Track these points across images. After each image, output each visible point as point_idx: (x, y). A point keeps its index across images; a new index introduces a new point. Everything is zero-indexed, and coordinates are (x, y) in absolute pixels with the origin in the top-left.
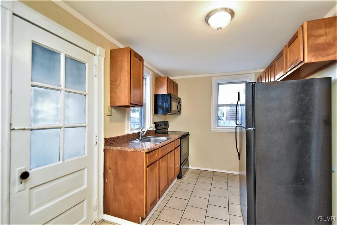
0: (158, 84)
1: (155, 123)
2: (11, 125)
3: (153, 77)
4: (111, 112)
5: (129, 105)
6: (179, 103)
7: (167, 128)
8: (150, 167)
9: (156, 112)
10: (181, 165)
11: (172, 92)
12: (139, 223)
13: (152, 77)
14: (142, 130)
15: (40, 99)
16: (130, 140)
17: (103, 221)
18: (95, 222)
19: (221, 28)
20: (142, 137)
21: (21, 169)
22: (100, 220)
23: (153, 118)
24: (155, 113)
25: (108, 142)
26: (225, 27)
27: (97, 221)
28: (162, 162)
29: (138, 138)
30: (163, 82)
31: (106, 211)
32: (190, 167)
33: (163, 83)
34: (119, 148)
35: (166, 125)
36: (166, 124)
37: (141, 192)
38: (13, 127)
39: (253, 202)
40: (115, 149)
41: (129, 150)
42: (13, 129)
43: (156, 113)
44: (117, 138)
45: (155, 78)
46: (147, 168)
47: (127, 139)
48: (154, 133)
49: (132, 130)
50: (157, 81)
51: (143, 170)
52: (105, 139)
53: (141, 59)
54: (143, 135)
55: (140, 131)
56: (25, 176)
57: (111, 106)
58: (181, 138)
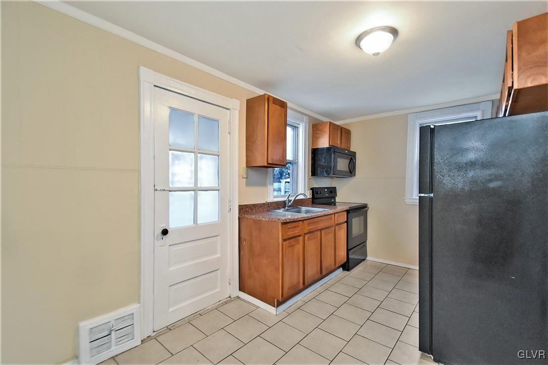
0: (316, 134)
1: (312, 189)
2: (155, 186)
3: (309, 125)
4: (247, 174)
5: (266, 165)
6: (351, 159)
7: (334, 198)
8: (287, 242)
9: (314, 173)
10: (348, 251)
11: (338, 143)
12: (275, 307)
13: (307, 124)
14: (288, 197)
15: (177, 162)
16: (272, 209)
17: (238, 297)
18: (230, 297)
19: (379, 53)
20: (289, 207)
21: (162, 227)
22: (234, 296)
23: (308, 182)
24: (312, 175)
25: (243, 209)
26: (384, 51)
27: (232, 297)
28: (308, 240)
29: (284, 208)
30: (324, 129)
31: (242, 288)
32: (368, 258)
33: (324, 131)
34: (253, 217)
35: (331, 192)
36: (333, 191)
37: (277, 269)
38: (156, 188)
39: (427, 304)
40: (250, 217)
41: (264, 219)
42: (156, 190)
43: (314, 175)
44: (254, 205)
45: (313, 125)
46: (284, 243)
47: (269, 208)
48: (311, 203)
49: (275, 197)
50: (315, 128)
51: (279, 244)
52: (239, 206)
53: (283, 105)
54: (290, 204)
55: (285, 199)
56: (165, 232)
57: (247, 167)
58: (348, 211)
